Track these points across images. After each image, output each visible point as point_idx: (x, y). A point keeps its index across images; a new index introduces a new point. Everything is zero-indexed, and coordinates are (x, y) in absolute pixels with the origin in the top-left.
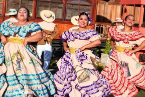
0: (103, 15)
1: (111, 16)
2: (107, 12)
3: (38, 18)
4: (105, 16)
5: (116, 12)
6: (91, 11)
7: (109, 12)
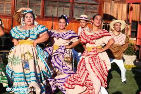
0: (109, 14)
1: (117, 14)
2: (113, 11)
3: (46, 17)
4: (112, 14)
5: (122, 10)
6: (98, 9)
7: (115, 11)
